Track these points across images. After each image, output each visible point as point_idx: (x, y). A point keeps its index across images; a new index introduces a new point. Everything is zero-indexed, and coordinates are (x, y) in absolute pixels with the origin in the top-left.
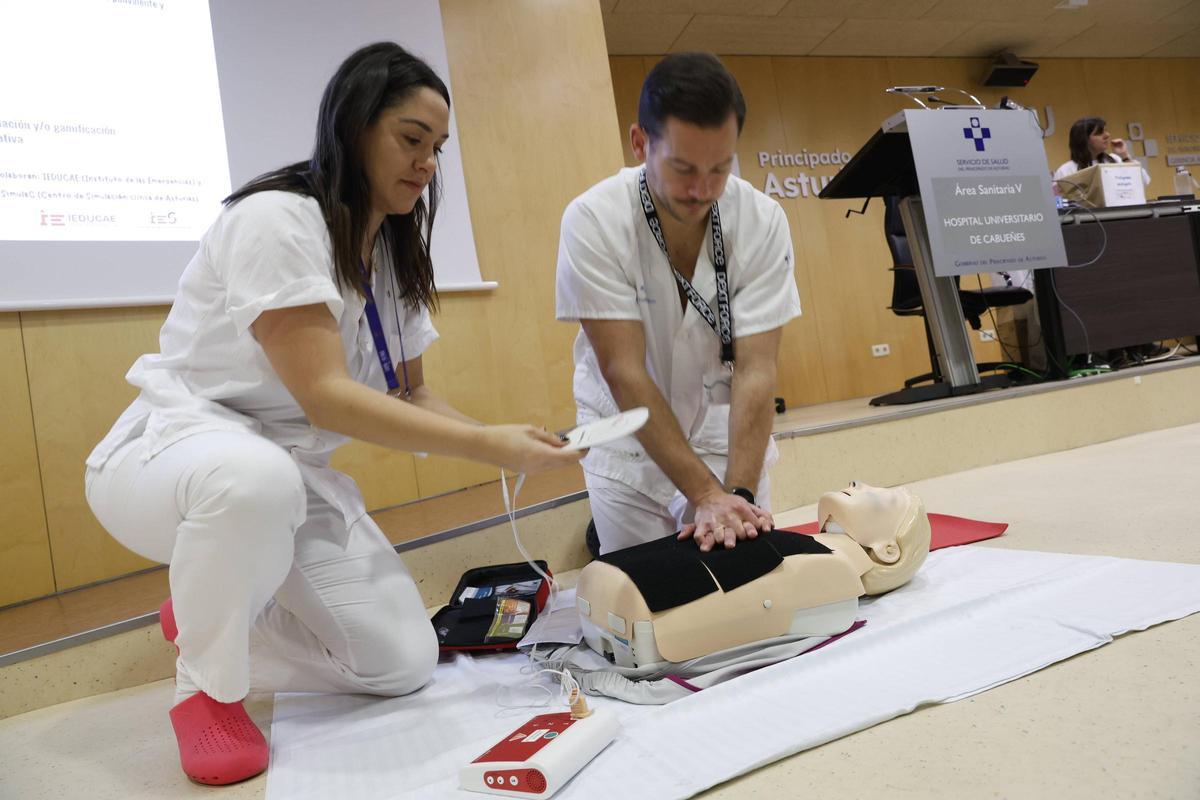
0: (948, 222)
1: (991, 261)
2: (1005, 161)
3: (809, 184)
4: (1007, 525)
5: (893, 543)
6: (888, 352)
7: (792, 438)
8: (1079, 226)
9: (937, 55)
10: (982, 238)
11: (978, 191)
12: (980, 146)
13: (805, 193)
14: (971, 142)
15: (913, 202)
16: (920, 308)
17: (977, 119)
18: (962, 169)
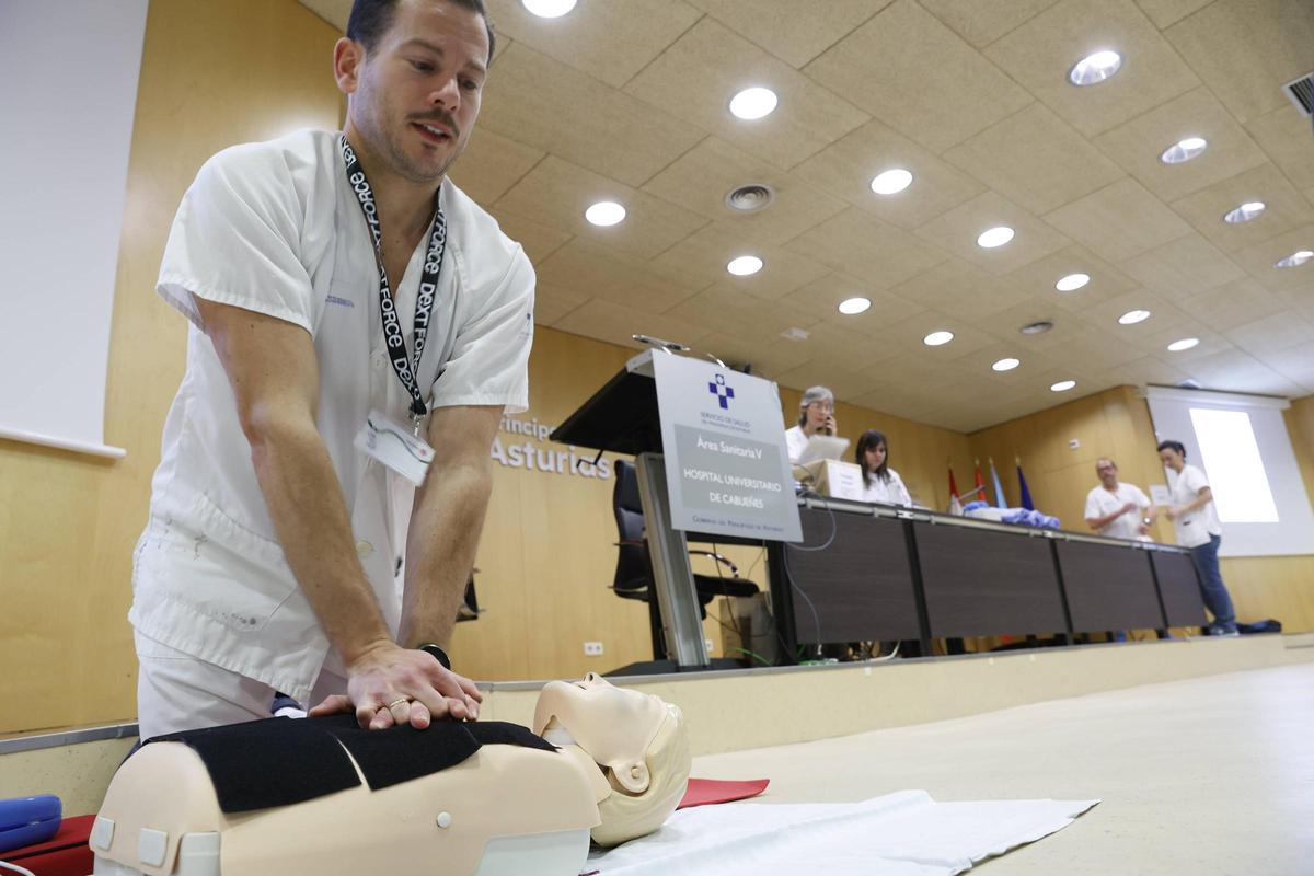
0: (689, 473)
1: (729, 523)
2: (747, 424)
3: (535, 455)
4: (768, 781)
5: (641, 763)
6: (601, 652)
7: (491, 691)
8: (809, 511)
10: (721, 496)
11: (719, 447)
12: (723, 403)
13: (530, 465)
14: (715, 398)
15: (651, 459)
16: (645, 589)
17: (722, 377)
18: (704, 422)
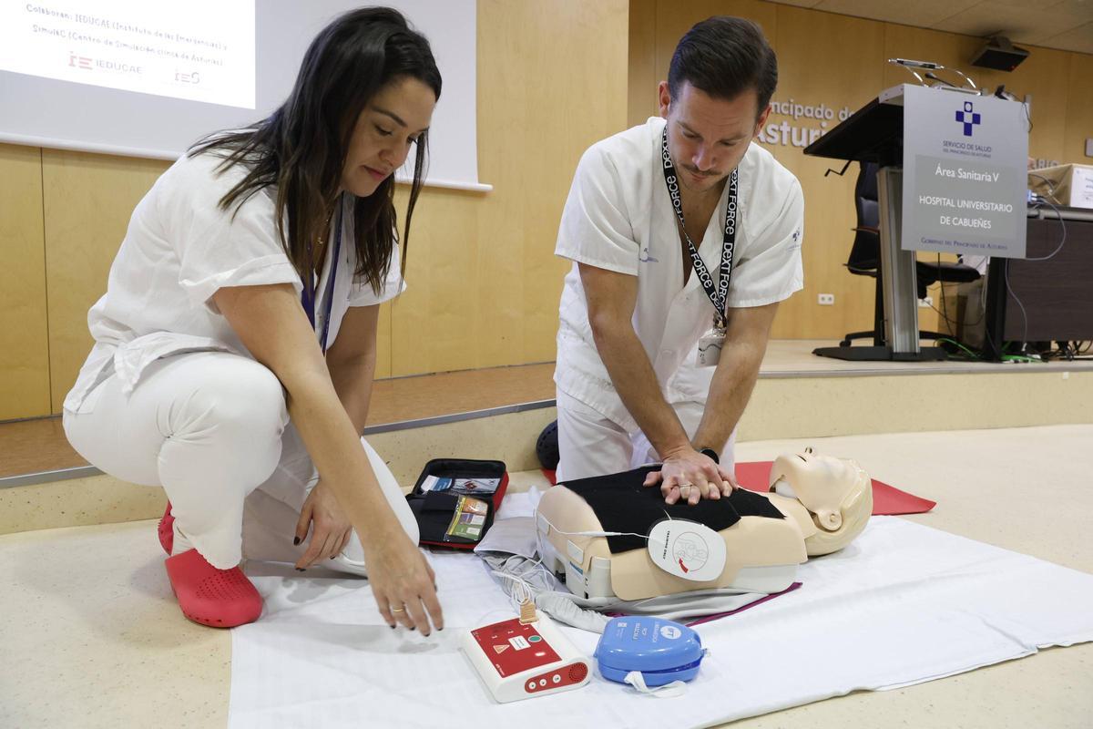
0: (924, 200)
2: (988, 149)
3: (790, 133)
4: (935, 503)
5: (837, 513)
6: (832, 302)
8: (1041, 221)
9: (933, 28)
10: (951, 220)
11: (957, 174)
12: (968, 130)
14: (961, 125)
15: (891, 173)
16: (875, 270)
17: (971, 104)
18: (946, 151)
